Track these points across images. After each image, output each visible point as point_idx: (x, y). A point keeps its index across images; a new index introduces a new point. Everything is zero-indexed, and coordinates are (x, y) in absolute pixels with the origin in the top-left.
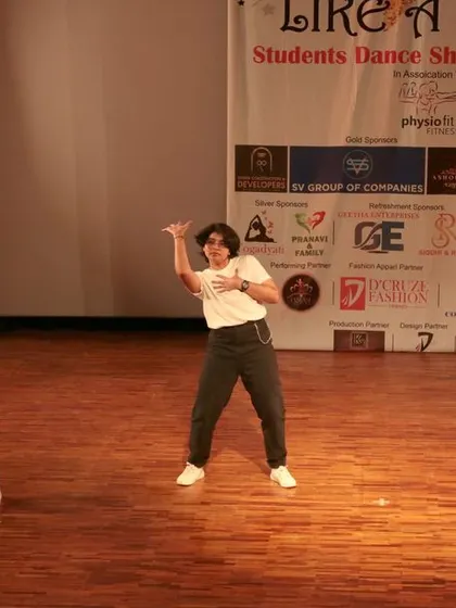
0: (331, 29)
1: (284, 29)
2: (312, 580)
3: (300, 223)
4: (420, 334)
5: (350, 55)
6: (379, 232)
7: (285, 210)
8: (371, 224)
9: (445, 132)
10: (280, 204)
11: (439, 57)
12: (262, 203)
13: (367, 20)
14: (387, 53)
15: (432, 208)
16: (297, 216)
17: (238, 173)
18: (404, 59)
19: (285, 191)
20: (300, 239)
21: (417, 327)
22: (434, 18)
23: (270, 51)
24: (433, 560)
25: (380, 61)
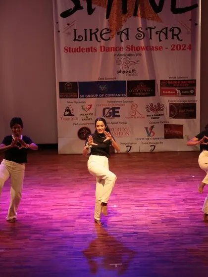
0: (91, 40)
1: (75, 40)
2: (91, 235)
3: (83, 109)
4: (127, 146)
5: (98, 49)
6: (111, 111)
7: (78, 105)
8: (108, 108)
9: (133, 75)
10: (76, 102)
11: (129, 48)
12: (69, 102)
13: (103, 36)
14: (111, 48)
15: (130, 102)
16: (82, 107)
17: (61, 92)
18: (117, 50)
19: (77, 98)
20: (83, 115)
21: (126, 144)
22: (127, 35)
23: (70, 48)
24: (133, 225)
25: (109, 51)
